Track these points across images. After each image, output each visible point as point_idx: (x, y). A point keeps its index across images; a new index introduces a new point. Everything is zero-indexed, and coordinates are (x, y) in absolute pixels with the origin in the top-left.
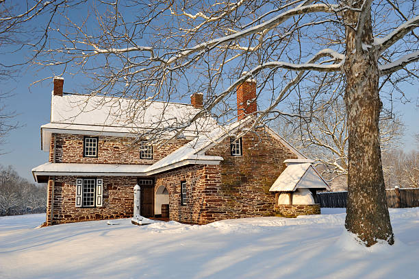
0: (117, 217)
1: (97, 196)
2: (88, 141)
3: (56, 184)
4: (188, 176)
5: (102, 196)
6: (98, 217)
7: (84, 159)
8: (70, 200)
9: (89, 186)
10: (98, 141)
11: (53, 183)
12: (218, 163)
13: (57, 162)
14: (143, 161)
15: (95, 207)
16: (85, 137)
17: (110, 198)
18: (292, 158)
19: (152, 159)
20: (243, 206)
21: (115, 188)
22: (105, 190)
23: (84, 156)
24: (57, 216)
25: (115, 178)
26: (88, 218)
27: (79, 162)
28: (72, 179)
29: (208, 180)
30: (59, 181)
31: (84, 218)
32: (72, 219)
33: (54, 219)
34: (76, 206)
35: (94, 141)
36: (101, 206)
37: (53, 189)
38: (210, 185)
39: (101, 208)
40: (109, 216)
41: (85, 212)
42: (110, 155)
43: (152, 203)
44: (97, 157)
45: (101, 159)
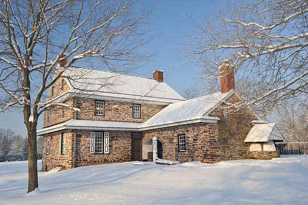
0: (118, 161)
1: (105, 145)
2: (97, 103)
3: (77, 136)
4: (188, 131)
5: (108, 145)
6: (106, 161)
7: (96, 117)
8: (86, 148)
9: (99, 138)
10: (105, 104)
11: (75, 135)
12: (216, 122)
13: (77, 119)
14: (135, 120)
15: (103, 153)
16: (96, 100)
17: (114, 147)
18: (256, 120)
19: (140, 118)
20: (231, 152)
21: (117, 140)
22: (110, 141)
23: (95, 115)
24: (77, 160)
25: (116, 132)
26: (98, 162)
27: (92, 119)
28: (87, 132)
29: (211, 134)
30: (79, 133)
31: (96, 161)
32: (88, 163)
33: (76, 163)
34: (91, 153)
35: (102, 104)
36: (108, 153)
37: (75, 140)
38: (212, 137)
39: (107, 154)
40: (113, 160)
41: (97, 157)
42: (113, 115)
43: (140, 151)
44: (104, 116)
45: (107, 117)
